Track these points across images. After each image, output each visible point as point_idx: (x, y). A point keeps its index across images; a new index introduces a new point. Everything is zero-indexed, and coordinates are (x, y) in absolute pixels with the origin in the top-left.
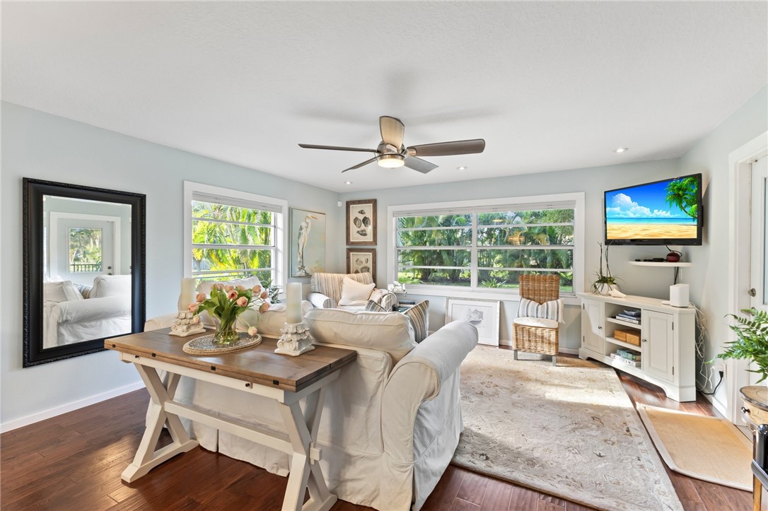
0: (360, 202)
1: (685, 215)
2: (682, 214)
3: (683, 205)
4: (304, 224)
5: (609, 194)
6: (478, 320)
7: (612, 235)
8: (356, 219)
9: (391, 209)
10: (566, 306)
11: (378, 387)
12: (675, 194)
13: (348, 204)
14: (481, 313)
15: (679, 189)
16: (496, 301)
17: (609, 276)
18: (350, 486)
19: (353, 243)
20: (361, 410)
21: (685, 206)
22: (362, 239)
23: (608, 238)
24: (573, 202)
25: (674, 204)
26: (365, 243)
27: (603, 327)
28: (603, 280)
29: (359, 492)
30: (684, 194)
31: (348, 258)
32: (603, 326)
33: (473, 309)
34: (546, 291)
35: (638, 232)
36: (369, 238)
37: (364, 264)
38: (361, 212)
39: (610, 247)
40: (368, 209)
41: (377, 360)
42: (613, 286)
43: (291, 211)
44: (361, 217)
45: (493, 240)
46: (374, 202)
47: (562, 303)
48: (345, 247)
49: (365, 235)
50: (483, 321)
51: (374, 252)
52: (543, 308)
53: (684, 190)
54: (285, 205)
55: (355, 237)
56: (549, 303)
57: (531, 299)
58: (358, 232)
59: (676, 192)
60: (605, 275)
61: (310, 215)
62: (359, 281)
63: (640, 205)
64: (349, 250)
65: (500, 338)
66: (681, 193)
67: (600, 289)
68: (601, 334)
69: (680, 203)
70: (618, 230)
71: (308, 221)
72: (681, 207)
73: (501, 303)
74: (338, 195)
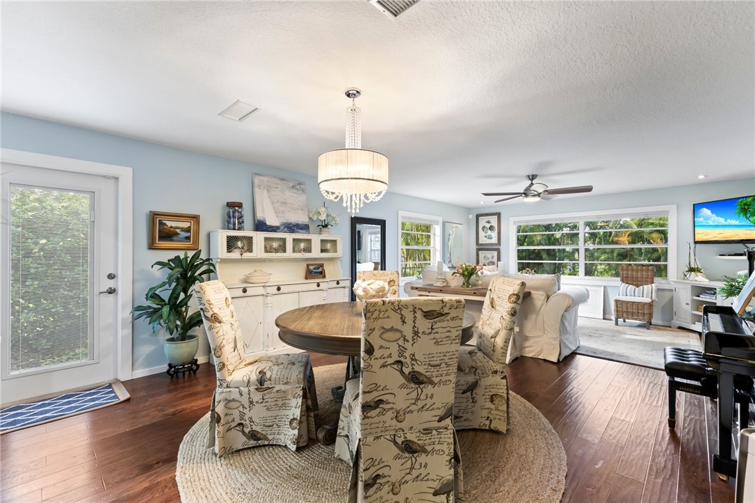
0: (487, 215)
1: (749, 223)
2: (747, 222)
3: (748, 216)
4: (451, 232)
5: (696, 207)
7: (699, 238)
8: (484, 227)
9: (512, 220)
10: (659, 290)
11: (542, 306)
12: (742, 208)
13: (478, 217)
15: (745, 204)
16: (601, 286)
17: (696, 267)
18: (527, 349)
19: (481, 245)
20: (533, 317)
22: (488, 241)
23: (696, 240)
24: (667, 212)
25: (741, 215)
26: (492, 244)
27: (690, 304)
28: (691, 270)
29: (532, 352)
30: (748, 208)
31: (478, 255)
32: (690, 302)
34: (643, 278)
35: (717, 236)
36: (494, 240)
37: (491, 260)
38: (488, 222)
39: (698, 245)
40: (494, 220)
41: (541, 295)
42: (698, 274)
43: (444, 223)
44: (488, 226)
45: (597, 240)
46: (499, 215)
47: (656, 286)
48: (474, 247)
49: (491, 238)
51: (498, 251)
52: (639, 290)
53: (749, 205)
54: (441, 220)
55: (483, 240)
56: (645, 286)
57: (630, 284)
58: (486, 236)
59: (743, 207)
60: (693, 266)
61: (454, 225)
63: (717, 216)
64: (478, 250)
65: (604, 314)
66: (746, 207)
67: (688, 276)
68: (689, 308)
69: (746, 214)
70: (702, 234)
71: (453, 230)
72: (747, 218)
73: (605, 287)
74: (468, 210)
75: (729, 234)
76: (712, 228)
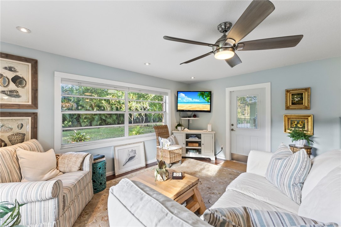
0: (8, 57)
1: (205, 101)
2: (204, 101)
3: (204, 97)
6: (134, 155)
7: (179, 108)
12: (201, 94)
14: (135, 151)
16: (141, 142)
21: (205, 98)
22: (11, 101)
23: (178, 109)
25: (201, 97)
26: (19, 106)
27: (185, 143)
30: (204, 93)
33: (130, 150)
35: (187, 107)
36: (25, 97)
37: (16, 131)
39: (179, 113)
40: (22, 67)
44: (10, 75)
46: (34, 63)
50: (137, 156)
51: (35, 116)
62: (32, 150)
63: (188, 97)
68: (184, 146)
69: (203, 96)
70: (181, 107)
72: (203, 98)
73: (144, 142)
75: (194, 107)
76: (185, 103)
